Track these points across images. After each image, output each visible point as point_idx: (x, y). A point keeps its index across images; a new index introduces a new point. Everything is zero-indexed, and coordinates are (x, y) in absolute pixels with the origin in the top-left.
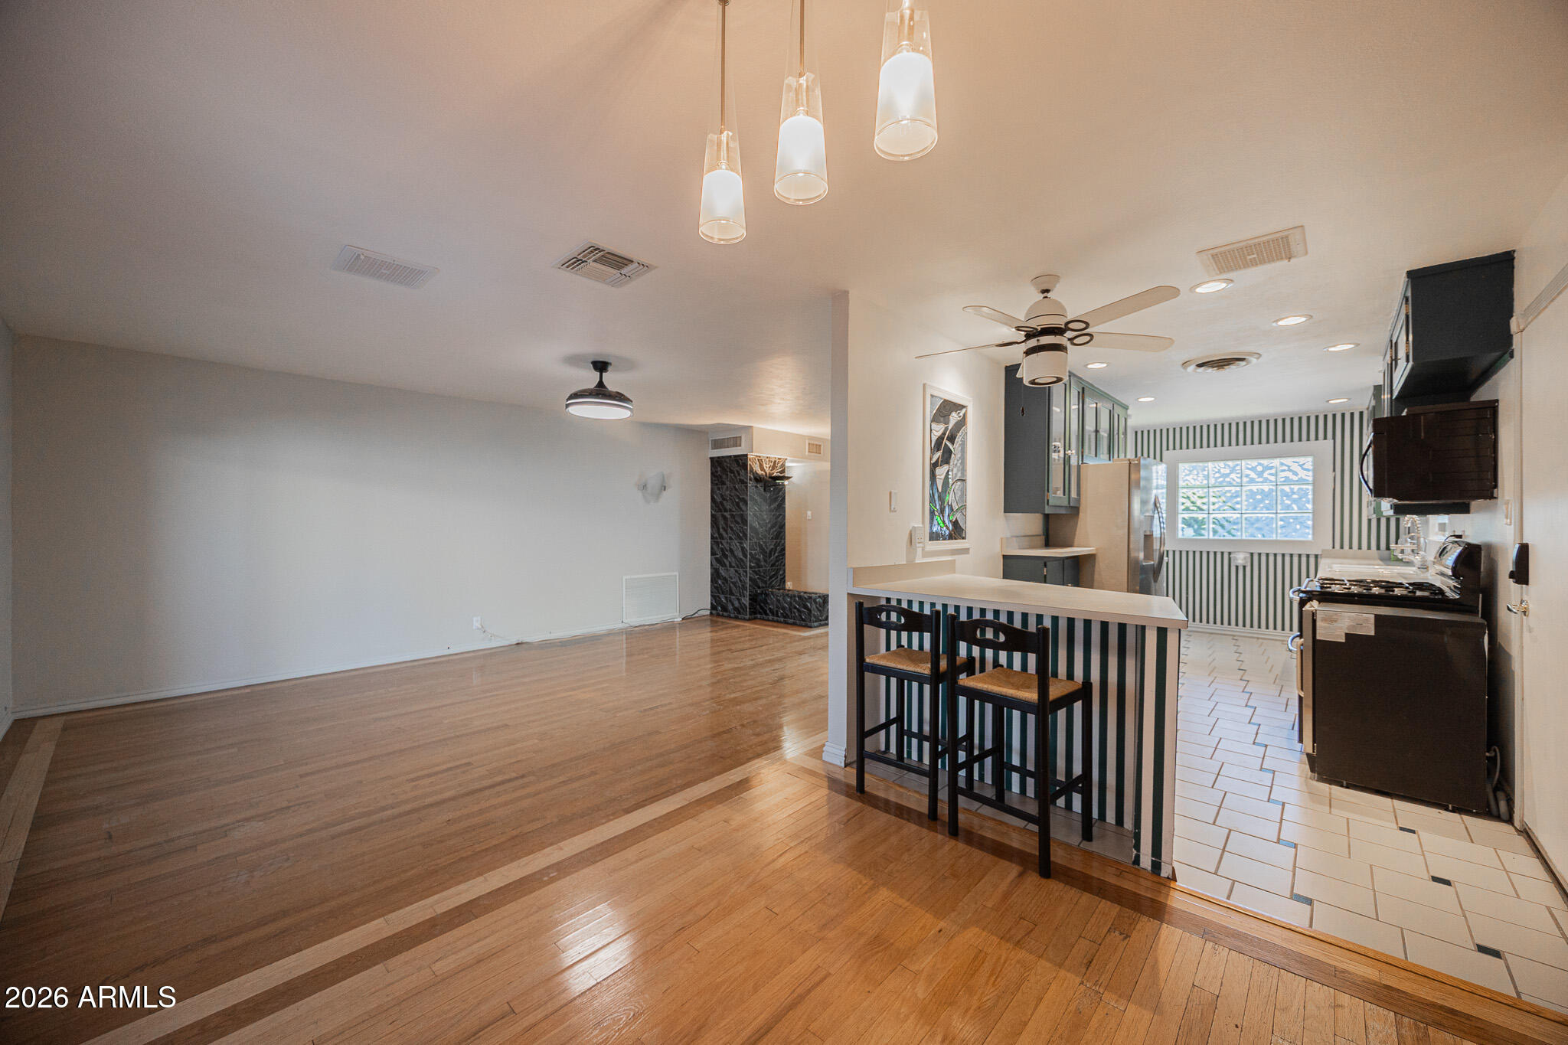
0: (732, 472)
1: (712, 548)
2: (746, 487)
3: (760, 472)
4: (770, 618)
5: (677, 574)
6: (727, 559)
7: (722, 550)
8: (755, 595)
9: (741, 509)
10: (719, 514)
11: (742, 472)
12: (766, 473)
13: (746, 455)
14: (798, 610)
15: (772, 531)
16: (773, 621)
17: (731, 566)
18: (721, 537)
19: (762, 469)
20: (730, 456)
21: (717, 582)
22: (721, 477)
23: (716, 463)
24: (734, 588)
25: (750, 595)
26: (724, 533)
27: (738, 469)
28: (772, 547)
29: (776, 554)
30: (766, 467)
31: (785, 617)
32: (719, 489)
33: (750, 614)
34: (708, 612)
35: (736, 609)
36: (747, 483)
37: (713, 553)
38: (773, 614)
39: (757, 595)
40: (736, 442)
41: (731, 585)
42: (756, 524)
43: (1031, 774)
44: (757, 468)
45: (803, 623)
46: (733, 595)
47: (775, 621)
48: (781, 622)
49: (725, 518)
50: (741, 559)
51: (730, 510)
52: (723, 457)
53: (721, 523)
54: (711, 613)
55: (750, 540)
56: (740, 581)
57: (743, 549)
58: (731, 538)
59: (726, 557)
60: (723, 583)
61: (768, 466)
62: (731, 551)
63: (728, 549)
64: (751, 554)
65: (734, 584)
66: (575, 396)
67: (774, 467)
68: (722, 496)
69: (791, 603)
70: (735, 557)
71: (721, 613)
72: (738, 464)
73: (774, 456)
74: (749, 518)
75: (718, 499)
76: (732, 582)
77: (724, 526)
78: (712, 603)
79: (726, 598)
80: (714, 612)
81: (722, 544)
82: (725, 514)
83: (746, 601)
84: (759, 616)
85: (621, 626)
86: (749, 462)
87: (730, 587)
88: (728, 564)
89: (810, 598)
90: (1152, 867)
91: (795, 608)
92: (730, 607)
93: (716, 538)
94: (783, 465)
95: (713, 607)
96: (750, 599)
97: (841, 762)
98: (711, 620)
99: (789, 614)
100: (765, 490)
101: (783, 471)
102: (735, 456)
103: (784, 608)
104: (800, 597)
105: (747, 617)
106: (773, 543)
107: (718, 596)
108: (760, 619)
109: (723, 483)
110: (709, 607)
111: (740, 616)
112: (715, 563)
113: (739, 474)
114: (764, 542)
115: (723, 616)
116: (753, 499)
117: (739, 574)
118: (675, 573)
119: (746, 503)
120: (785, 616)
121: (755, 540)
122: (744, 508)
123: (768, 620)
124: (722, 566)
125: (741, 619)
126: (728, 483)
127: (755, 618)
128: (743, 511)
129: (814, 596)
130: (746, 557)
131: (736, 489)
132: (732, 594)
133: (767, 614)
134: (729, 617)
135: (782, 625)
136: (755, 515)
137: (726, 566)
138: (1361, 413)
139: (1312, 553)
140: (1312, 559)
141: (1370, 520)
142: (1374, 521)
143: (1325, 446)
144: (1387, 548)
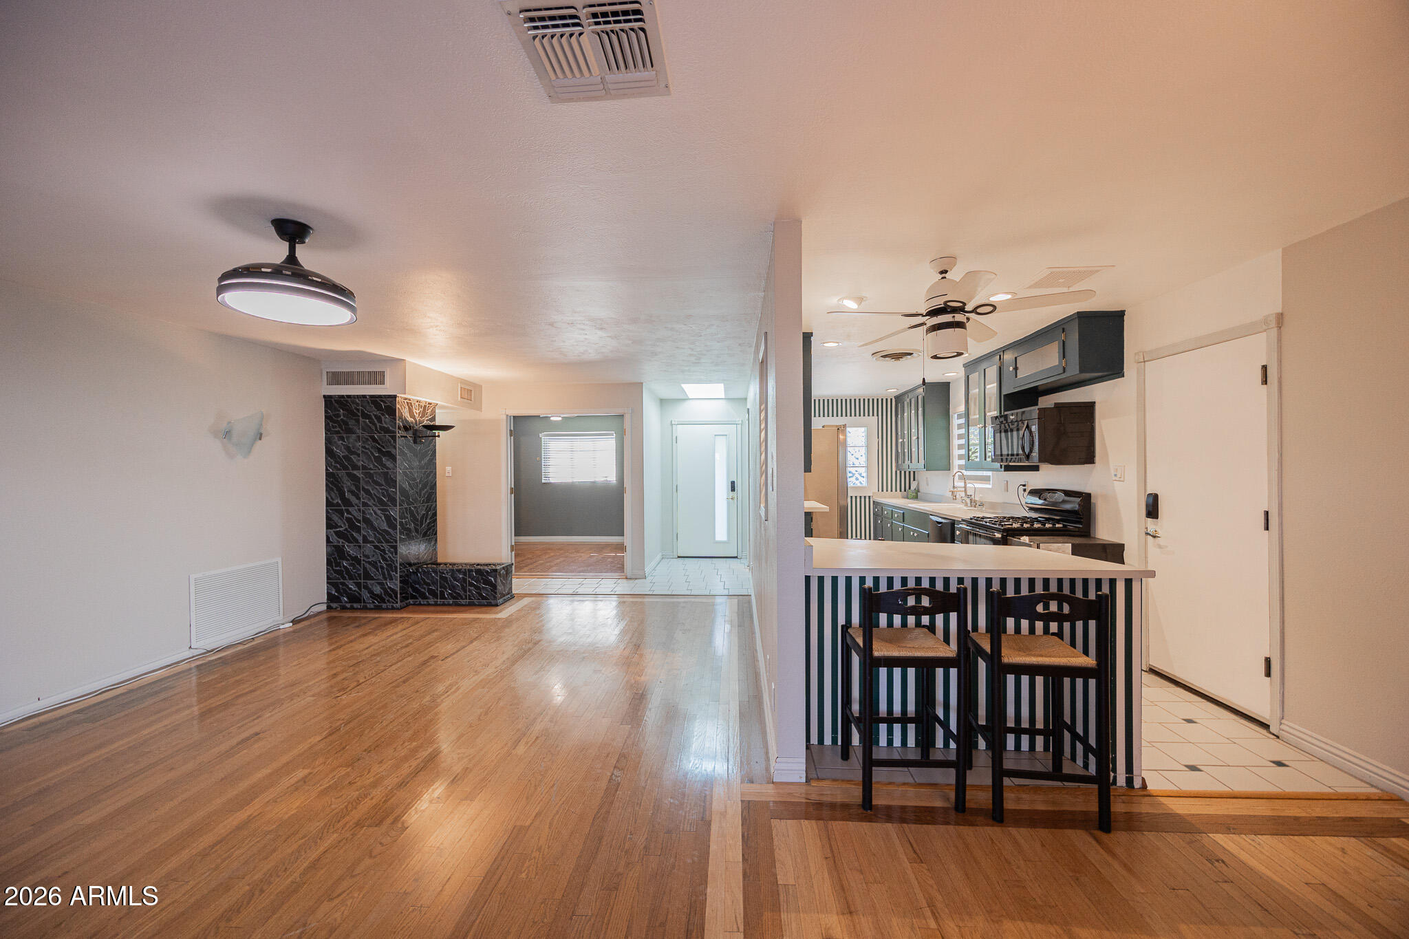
0: (365, 416)
1: (328, 518)
2: (394, 438)
3: (410, 419)
4: (432, 601)
5: (280, 560)
6: (359, 532)
7: (348, 520)
8: (407, 575)
9: (384, 466)
10: (342, 473)
11: (386, 419)
12: (416, 421)
13: (395, 397)
14: (476, 587)
15: (423, 492)
16: (436, 604)
17: (365, 540)
18: (347, 503)
19: (412, 416)
20: (364, 396)
21: (338, 564)
22: (346, 424)
23: (331, 403)
24: (372, 571)
25: (401, 577)
26: (353, 500)
27: (378, 413)
28: (424, 512)
29: (428, 521)
30: (416, 411)
31: (454, 598)
32: (342, 439)
33: (401, 602)
34: (324, 607)
35: (374, 596)
36: (395, 432)
37: (330, 525)
38: (435, 595)
39: (409, 575)
40: (377, 378)
41: (368, 566)
42: (406, 486)
43: (1011, 730)
44: (406, 414)
45: (484, 602)
46: (372, 579)
47: (439, 605)
48: (449, 605)
49: (355, 479)
50: (385, 531)
51: (364, 468)
52: (349, 396)
53: (347, 484)
54: (329, 608)
55: (400, 505)
56: (384, 559)
57: (389, 519)
58: (365, 504)
59: (358, 530)
60: (352, 565)
61: (418, 412)
62: (367, 521)
63: (361, 518)
64: (401, 523)
65: (374, 564)
66: (235, 273)
67: (423, 414)
68: (347, 448)
69: (464, 580)
70: (374, 528)
71: (348, 605)
72: (379, 407)
73: (424, 399)
74: (398, 478)
75: (340, 453)
76: (369, 563)
77: (353, 488)
78: (329, 594)
79: (358, 585)
80: (334, 605)
81: (349, 512)
82: (355, 472)
83: (395, 585)
84: (411, 601)
85: (188, 654)
86: (398, 406)
87: (365, 569)
88: (360, 539)
89: (496, 571)
90: (1126, 783)
91: (471, 584)
92: (365, 595)
93: (338, 505)
94: (433, 412)
95: (331, 598)
96: (401, 582)
97: (801, 777)
98: (330, 619)
99: (462, 593)
100: (415, 442)
101: (433, 419)
102: (372, 396)
103: (453, 587)
104: (478, 571)
105: (398, 605)
106: (424, 509)
107: (343, 584)
108: (414, 604)
109: (350, 431)
110: (325, 600)
111: (384, 606)
112: (334, 538)
113: (380, 421)
114: (415, 507)
115: (352, 608)
116: (403, 454)
117: (384, 551)
118: (274, 560)
119: (393, 458)
120: (456, 596)
121: (405, 505)
122: (389, 464)
123: (429, 605)
124: (349, 542)
125: (387, 609)
126: (359, 432)
127: (408, 605)
128: (388, 468)
129: (498, 568)
130: (395, 528)
131: (374, 440)
132: (367, 576)
133: (425, 597)
134: (365, 609)
135: (451, 609)
136: (405, 473)
137: (357, 541)
138: (891, 399)
139: (867, 495)
140: (867, 500)
141: (896, 472)
142: (898, 472)
143: (873, 420)
144: (905, 491)
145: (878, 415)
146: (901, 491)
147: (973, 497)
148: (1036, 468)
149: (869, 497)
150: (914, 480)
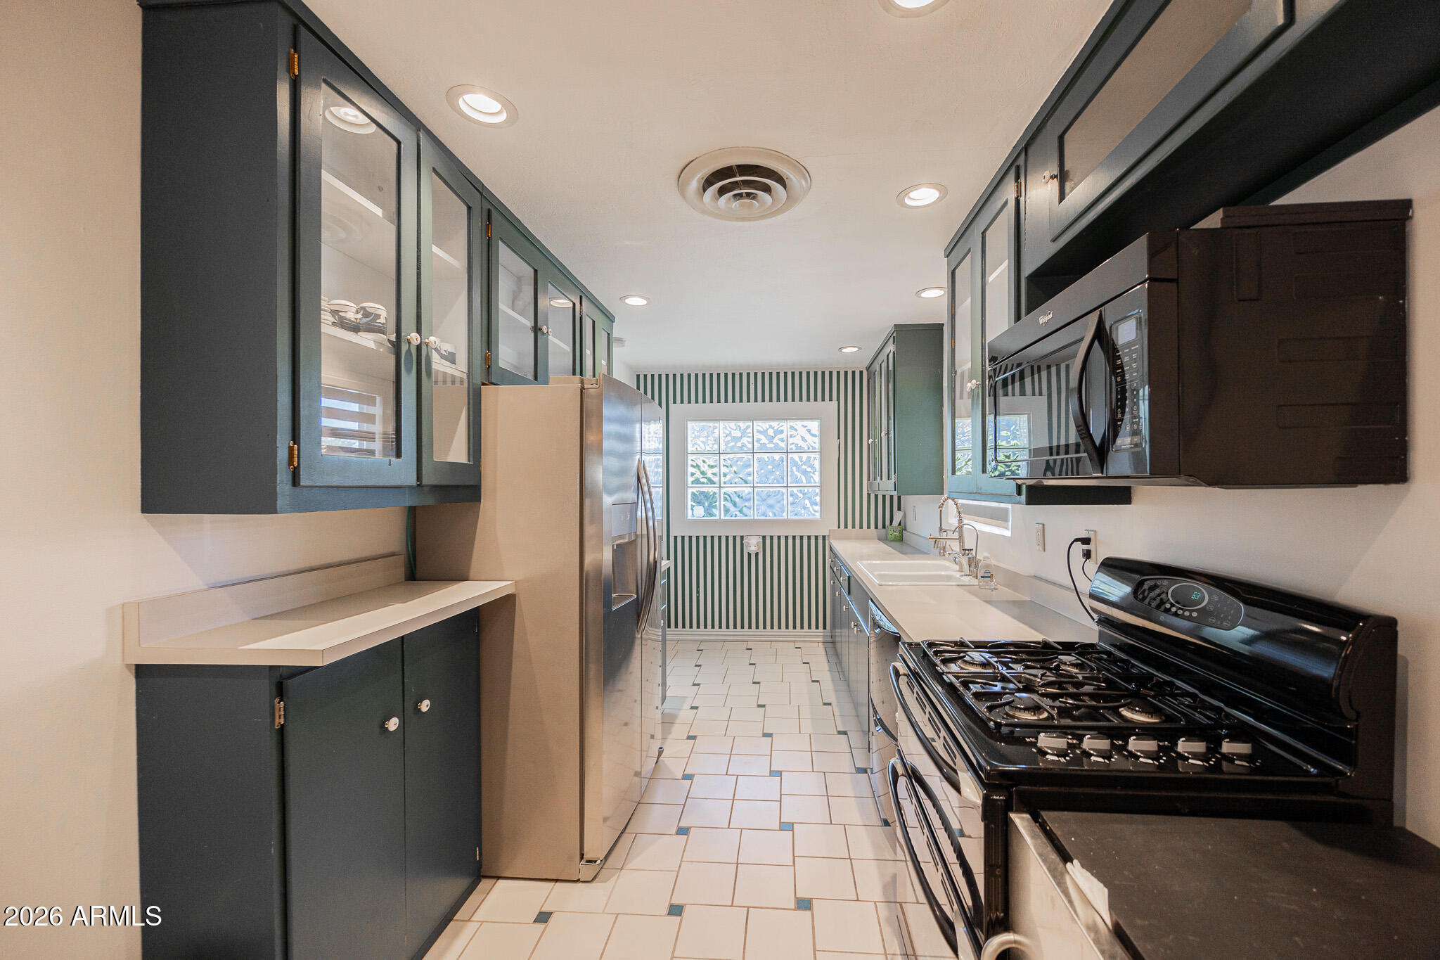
138: (861, 372)
139: (820, 534)
140: (820, 542)
141: (869, 495)
142: (872, 497)
143: (830, 408)
144: (884, 527)
145: (838, 399)
146: (876, 527)
147: (974, 552)
148: (1121, 496)
149: (824, 537)
150: (899, 509)
